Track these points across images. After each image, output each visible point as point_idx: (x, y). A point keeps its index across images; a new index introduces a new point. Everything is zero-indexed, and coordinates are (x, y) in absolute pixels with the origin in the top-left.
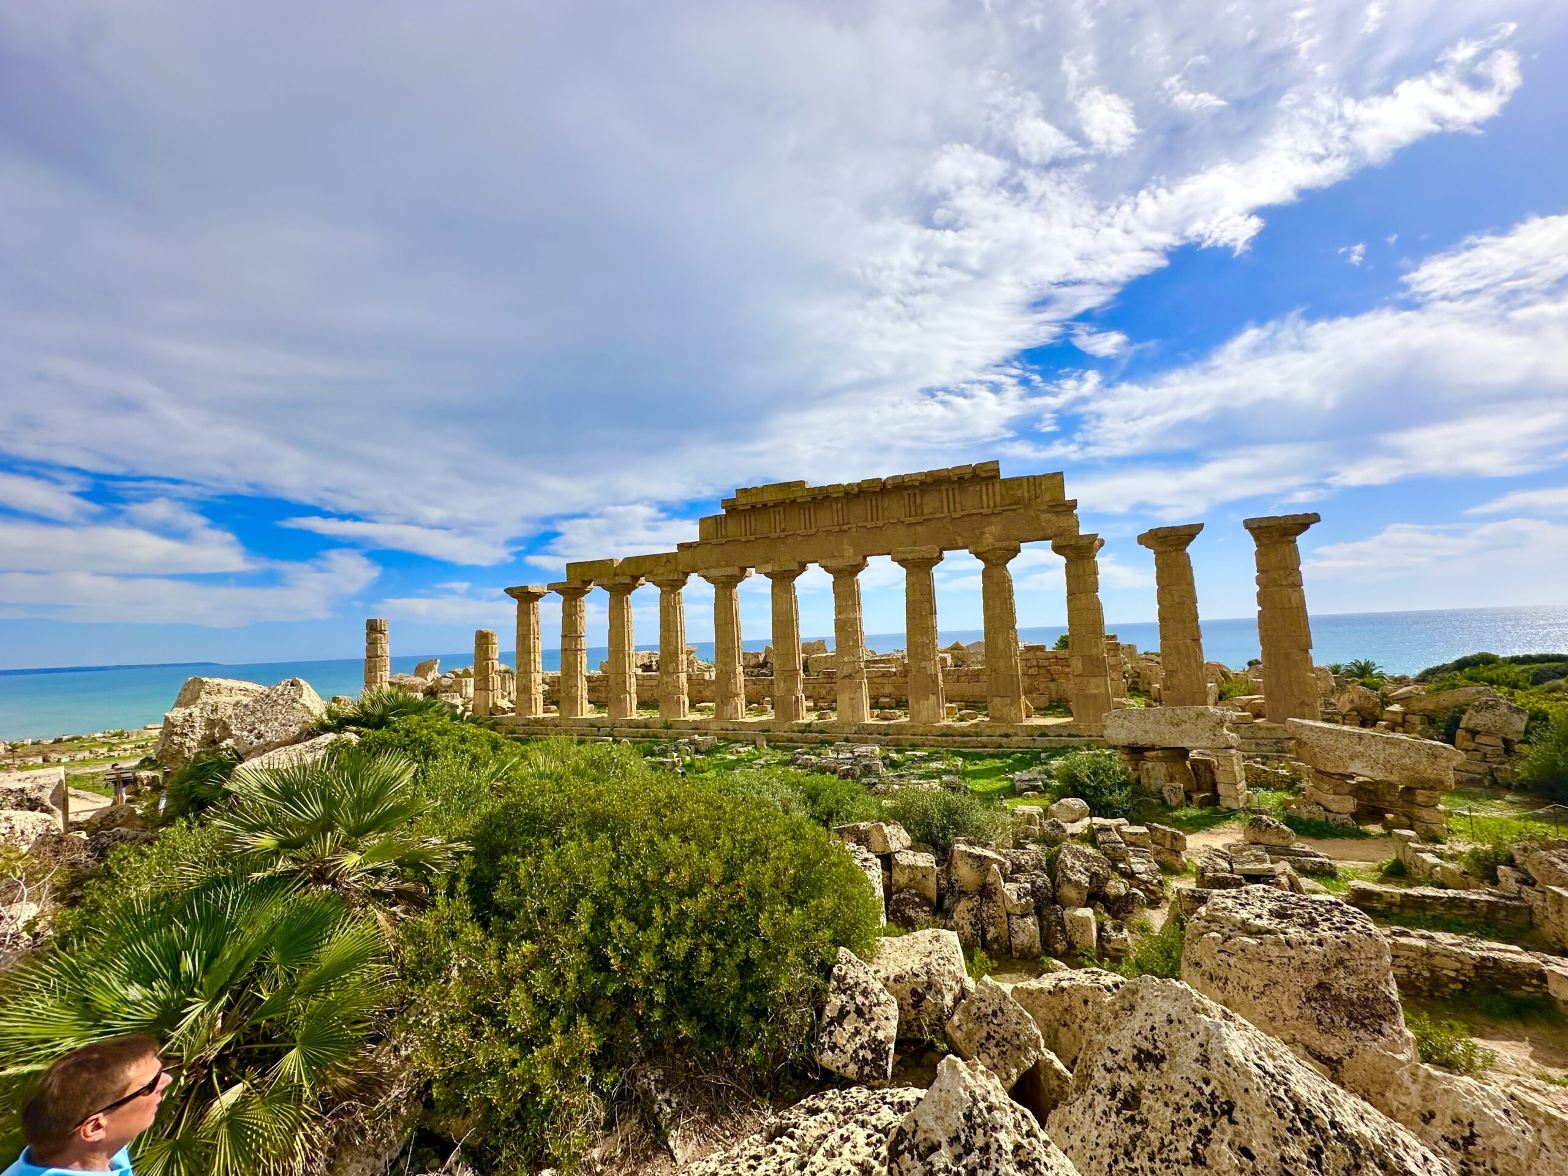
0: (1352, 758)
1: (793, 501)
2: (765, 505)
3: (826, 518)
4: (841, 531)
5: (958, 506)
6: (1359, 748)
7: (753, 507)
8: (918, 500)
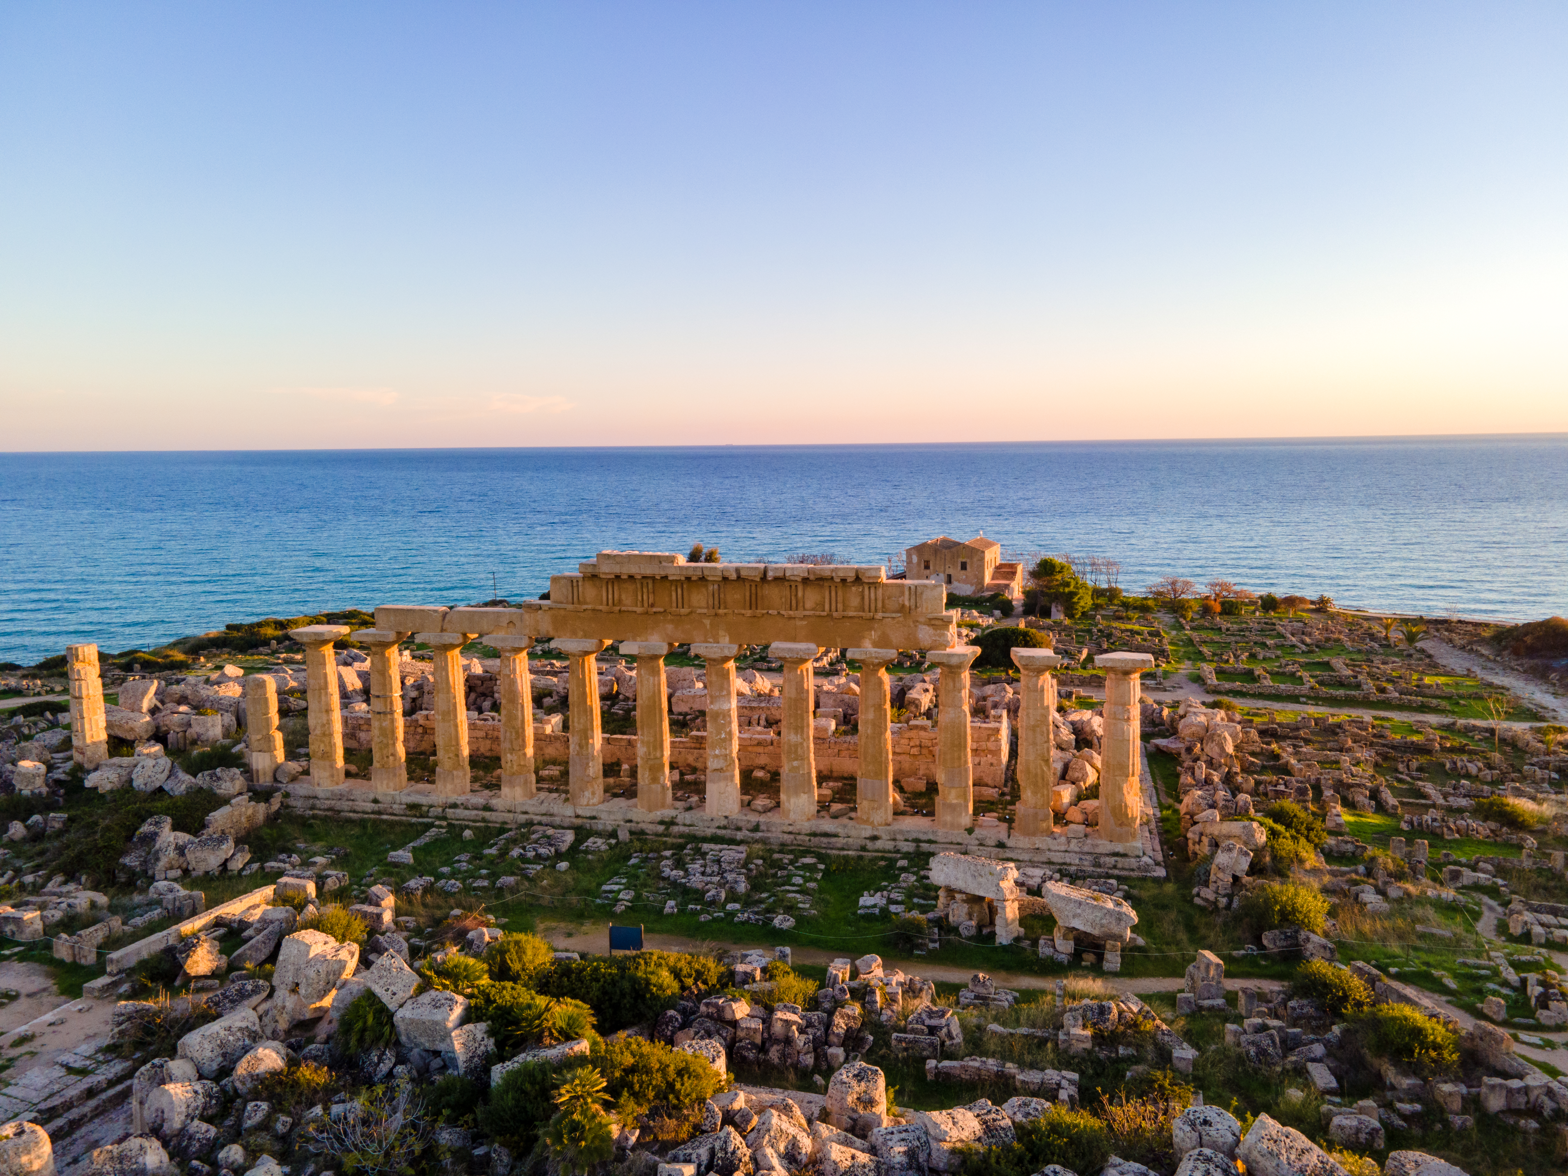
0: (1074, 917)
1: (665, 578)
2: (631, 577)
3: (699, 599)
4: (716, 615)
5: (840, 606)
6: (1079, 911)
7: (618, 577)
8: (800, 594)
